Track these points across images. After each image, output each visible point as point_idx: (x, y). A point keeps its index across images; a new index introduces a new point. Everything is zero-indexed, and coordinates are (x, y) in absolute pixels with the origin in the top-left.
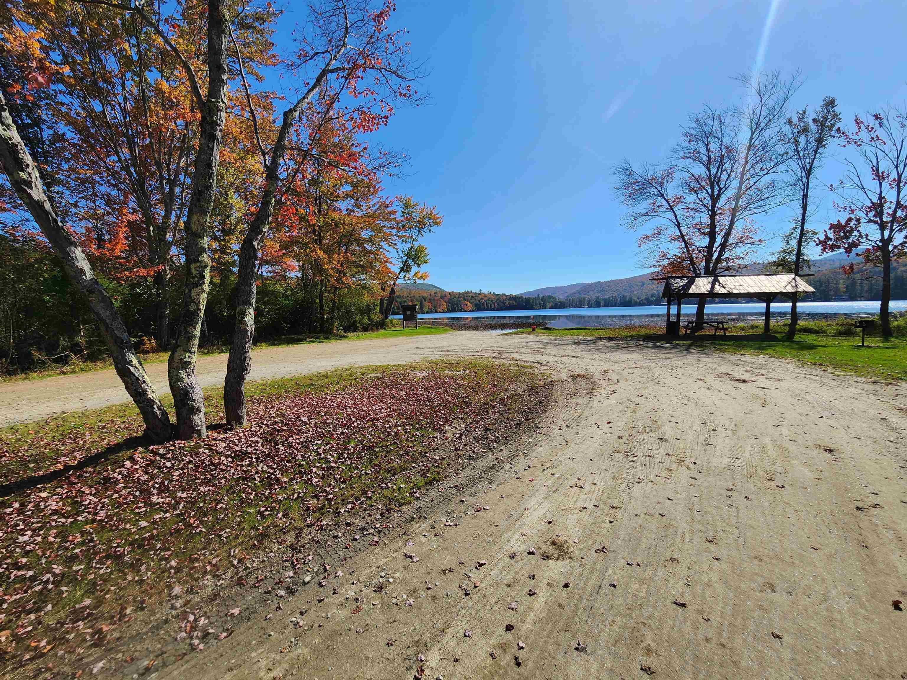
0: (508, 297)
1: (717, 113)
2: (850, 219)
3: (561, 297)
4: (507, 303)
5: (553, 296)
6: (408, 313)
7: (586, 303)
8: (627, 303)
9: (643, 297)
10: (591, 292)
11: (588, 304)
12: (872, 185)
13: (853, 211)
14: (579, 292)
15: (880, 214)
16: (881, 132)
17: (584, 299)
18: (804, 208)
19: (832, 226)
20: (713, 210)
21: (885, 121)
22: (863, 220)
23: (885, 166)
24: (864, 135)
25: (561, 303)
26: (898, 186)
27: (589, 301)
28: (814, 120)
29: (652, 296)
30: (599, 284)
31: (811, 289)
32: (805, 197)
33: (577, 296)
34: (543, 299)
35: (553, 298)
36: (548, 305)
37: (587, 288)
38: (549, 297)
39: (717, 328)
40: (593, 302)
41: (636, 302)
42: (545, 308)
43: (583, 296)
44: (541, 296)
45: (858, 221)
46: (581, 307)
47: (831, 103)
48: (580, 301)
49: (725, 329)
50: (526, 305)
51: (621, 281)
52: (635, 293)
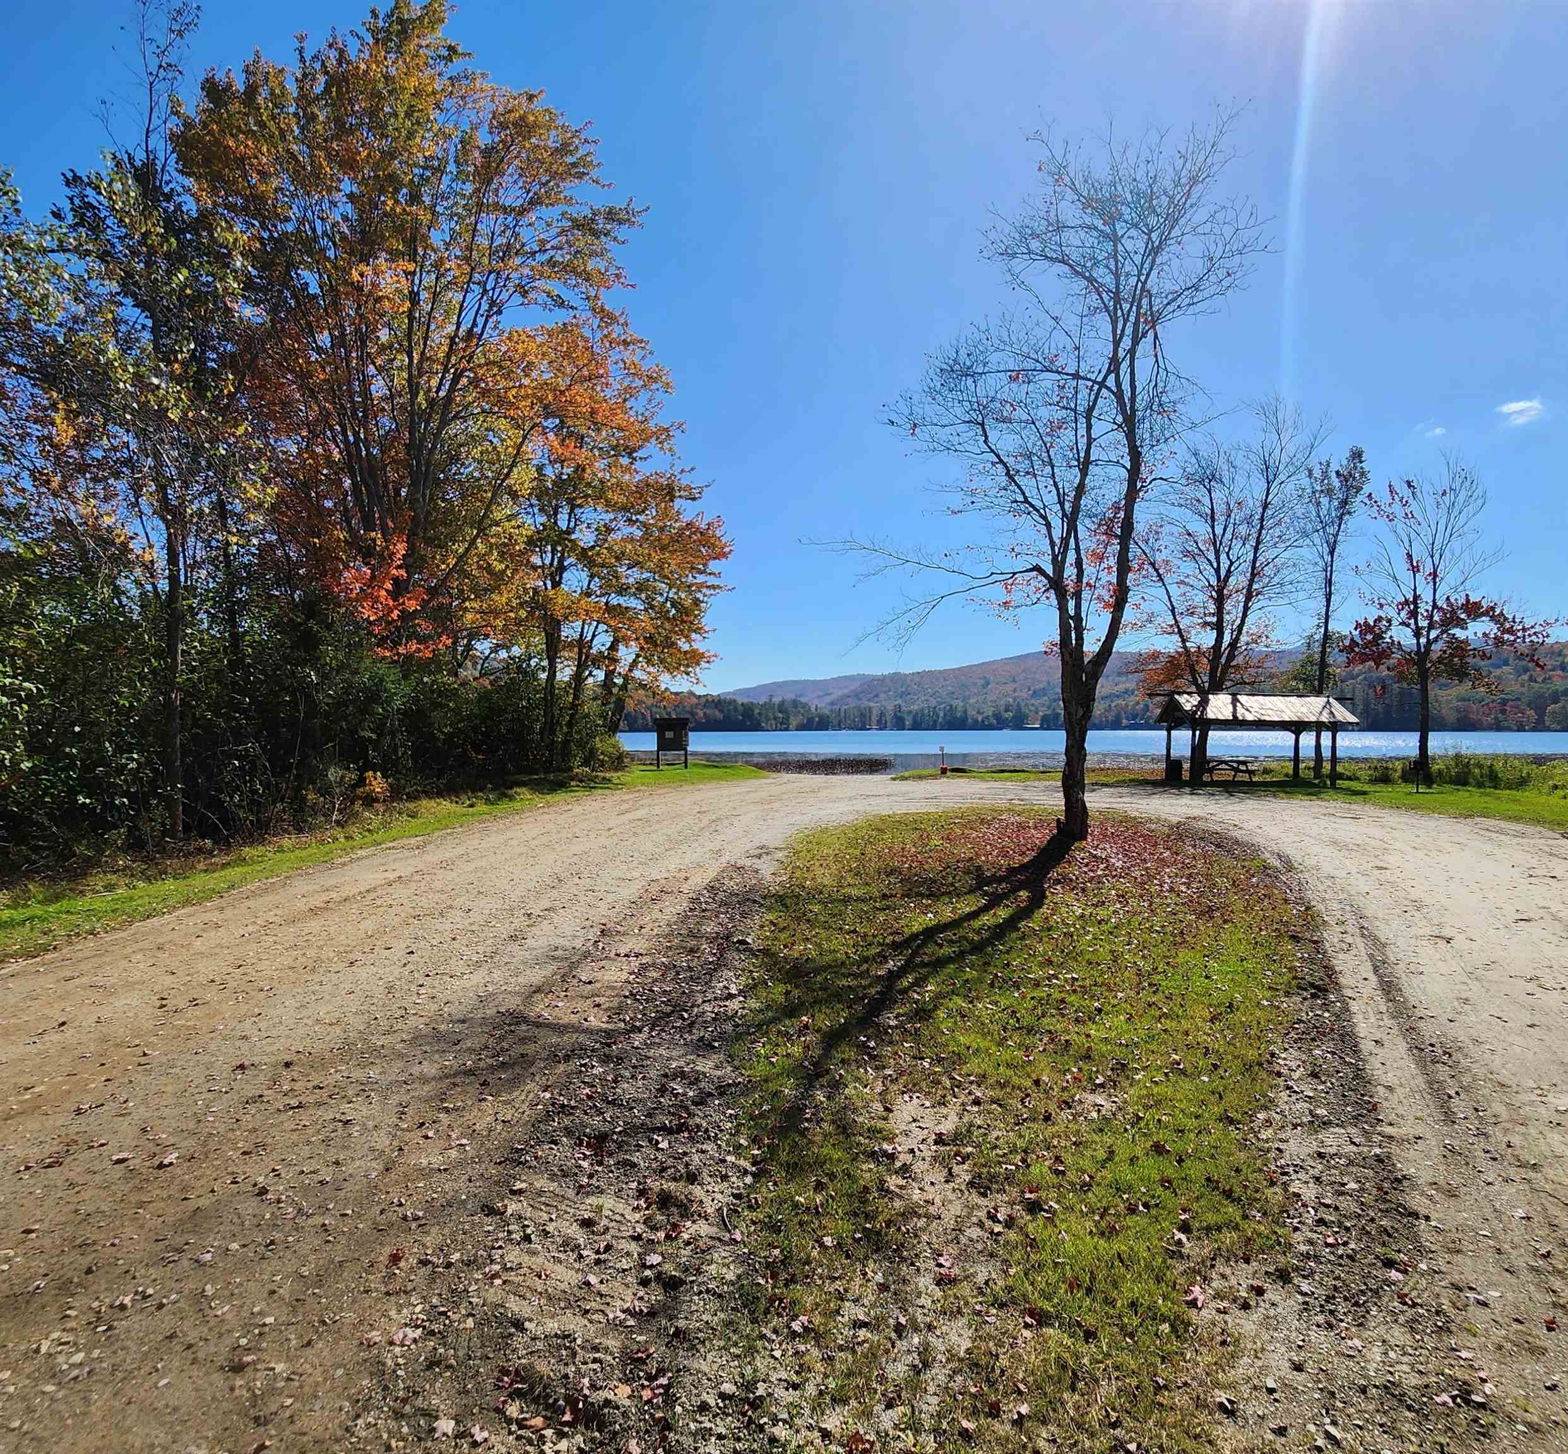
0: (703, 700)
1: (1225, 447)
2: (1380, 619)
3: (819, 704)
4: (701, 714)
5: (803, 700)
6: (669, 735)
7: (874, 719)
8: (957, 723)
9: (989, 711)
10: (882, 696)
11: (879, 722)
12: (1405, 576)
13: (1381, 606)
14: (857, 696)
15: (1414, 614)
16: (1414, 507)
17: (870, 709)
18: (1328, 601)
19: (1358, 625)
20: (1220, 592)
21: (1417, 491)
22: (1395, 623)
23: (1419, 552)
24: (1397, 508)
25: (821, 718)
26: (1434, 579)
27: (882, 714)
28: (1337, 472)
29: (1007, 710)
30: (896, 677)
31: (1353, 719)
32: (1329, 582)
33: (853, 703)
34: (782, 708)
35: (804, 705)
36: (794, 722)
37: (872, 685)
38: (795, 703)
39: (1237, 770)
40: (888, 718)
41: (976, 721)
42: (787, 729)
43: (865, 703)
44: (777, 700)
45: (1389, 621)
46: (863, 728)
47: (1357, 455)
48: (862, 715)
49: (1251, 773)
50: (743, 721)
51: (944, 674)
52: (972, 701)
